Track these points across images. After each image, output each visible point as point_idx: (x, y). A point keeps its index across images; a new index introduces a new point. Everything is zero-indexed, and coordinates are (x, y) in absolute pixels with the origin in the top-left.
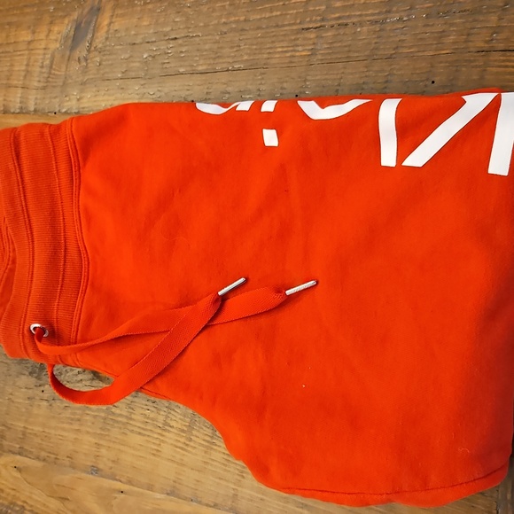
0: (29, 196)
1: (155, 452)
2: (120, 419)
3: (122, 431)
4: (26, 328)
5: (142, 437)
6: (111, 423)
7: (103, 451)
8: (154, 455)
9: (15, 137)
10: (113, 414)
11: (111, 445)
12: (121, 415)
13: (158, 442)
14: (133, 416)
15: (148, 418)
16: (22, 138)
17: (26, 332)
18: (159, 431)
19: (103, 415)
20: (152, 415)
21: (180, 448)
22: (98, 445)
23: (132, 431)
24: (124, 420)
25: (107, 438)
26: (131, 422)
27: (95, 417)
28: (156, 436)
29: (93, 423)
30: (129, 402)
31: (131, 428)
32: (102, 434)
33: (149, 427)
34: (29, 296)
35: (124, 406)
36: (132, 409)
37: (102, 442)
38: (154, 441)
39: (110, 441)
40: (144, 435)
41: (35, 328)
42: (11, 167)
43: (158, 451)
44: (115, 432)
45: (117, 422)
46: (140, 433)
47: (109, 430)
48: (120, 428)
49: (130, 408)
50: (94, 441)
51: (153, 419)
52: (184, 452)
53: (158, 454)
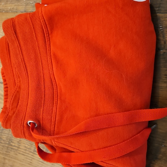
0: (24, 53)
1: (29, 163)
2: (14, 148)
3: (15, 153)
4: (25, 123)
5: (24, 156)
6: (10, 149)
7: (7, 161)
8: (29, 164)
9: (13, 22)
10: (11, 145)
11: (10, 159)
12: (15, 146)
13: (31, 159)
14: (20, 147)
15: (27, 148)
16: (16, 22)
17: (25, 125)
18: (32, 154)
19: (7, 145)
20: (28, 147)
21: (40, 162)
22: (5, 159)
23: (20, 153)
24: (16, 148)
25: (8, 156)
26: (19, 149)
27: (3, 146)
28: (30, 156)
29: (2, 149)
30: (18, 141)
31: (19, 152)
32: (6, 154)
33: (27, 152)
34: (27, 105)
35: (16, 142)
36: (20, 143)
37: (6, 157)
38: (29, 158)
39: (10, 157)
40: (25, 155)
41: (30, 123)
42: (13, 38)
43: (31, 162)
44: (12, 153)
45: (13, 149)
46: (23, 155)
47: (9, 152)
48: (14, 152)
49: (19, 143)
50: (2, 156)
51: (29, 149)
52: (43, 164)
53: (31, 164)
